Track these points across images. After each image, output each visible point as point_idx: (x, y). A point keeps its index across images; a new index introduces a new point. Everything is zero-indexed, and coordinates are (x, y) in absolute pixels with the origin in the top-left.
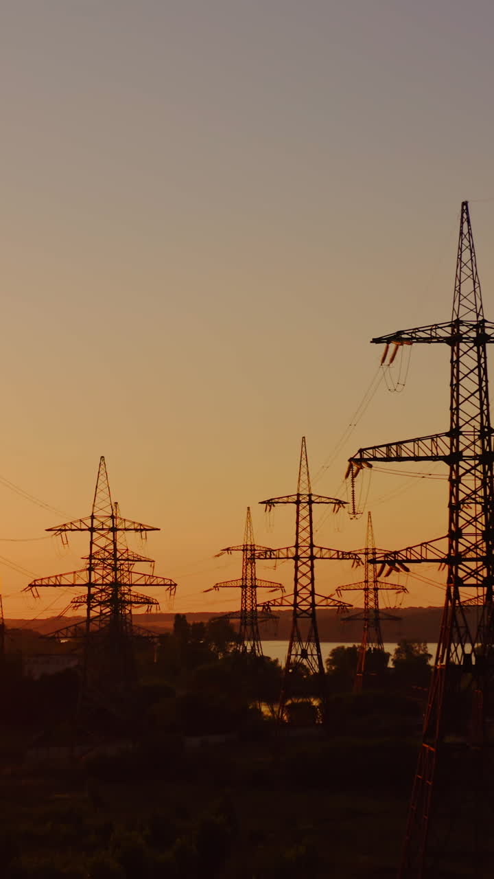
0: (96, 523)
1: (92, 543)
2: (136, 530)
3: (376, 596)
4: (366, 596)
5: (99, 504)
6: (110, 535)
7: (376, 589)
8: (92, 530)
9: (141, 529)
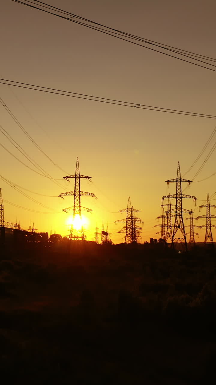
0: (128, 210)
1: (127, 214)
2: (136, 211)
3: (193, 229)
4: (191, 228)
5: (129, 206)
6: (131, 212)
7: (193, 227)
8: (127, 211)
9: (137, 211)
